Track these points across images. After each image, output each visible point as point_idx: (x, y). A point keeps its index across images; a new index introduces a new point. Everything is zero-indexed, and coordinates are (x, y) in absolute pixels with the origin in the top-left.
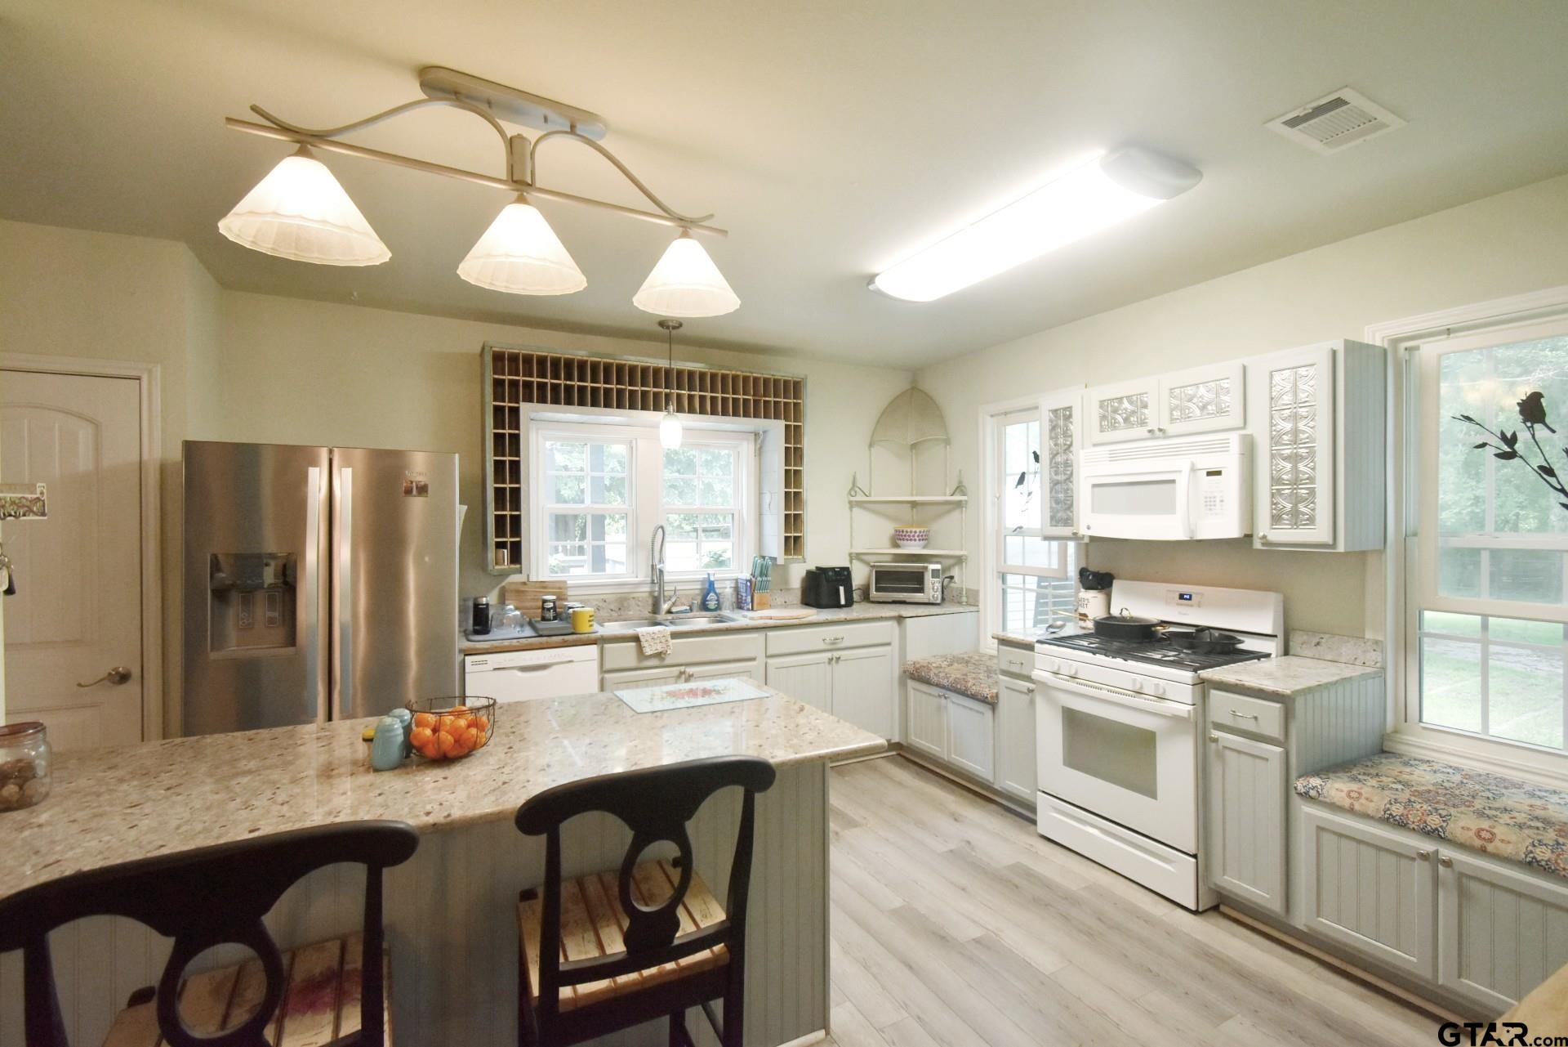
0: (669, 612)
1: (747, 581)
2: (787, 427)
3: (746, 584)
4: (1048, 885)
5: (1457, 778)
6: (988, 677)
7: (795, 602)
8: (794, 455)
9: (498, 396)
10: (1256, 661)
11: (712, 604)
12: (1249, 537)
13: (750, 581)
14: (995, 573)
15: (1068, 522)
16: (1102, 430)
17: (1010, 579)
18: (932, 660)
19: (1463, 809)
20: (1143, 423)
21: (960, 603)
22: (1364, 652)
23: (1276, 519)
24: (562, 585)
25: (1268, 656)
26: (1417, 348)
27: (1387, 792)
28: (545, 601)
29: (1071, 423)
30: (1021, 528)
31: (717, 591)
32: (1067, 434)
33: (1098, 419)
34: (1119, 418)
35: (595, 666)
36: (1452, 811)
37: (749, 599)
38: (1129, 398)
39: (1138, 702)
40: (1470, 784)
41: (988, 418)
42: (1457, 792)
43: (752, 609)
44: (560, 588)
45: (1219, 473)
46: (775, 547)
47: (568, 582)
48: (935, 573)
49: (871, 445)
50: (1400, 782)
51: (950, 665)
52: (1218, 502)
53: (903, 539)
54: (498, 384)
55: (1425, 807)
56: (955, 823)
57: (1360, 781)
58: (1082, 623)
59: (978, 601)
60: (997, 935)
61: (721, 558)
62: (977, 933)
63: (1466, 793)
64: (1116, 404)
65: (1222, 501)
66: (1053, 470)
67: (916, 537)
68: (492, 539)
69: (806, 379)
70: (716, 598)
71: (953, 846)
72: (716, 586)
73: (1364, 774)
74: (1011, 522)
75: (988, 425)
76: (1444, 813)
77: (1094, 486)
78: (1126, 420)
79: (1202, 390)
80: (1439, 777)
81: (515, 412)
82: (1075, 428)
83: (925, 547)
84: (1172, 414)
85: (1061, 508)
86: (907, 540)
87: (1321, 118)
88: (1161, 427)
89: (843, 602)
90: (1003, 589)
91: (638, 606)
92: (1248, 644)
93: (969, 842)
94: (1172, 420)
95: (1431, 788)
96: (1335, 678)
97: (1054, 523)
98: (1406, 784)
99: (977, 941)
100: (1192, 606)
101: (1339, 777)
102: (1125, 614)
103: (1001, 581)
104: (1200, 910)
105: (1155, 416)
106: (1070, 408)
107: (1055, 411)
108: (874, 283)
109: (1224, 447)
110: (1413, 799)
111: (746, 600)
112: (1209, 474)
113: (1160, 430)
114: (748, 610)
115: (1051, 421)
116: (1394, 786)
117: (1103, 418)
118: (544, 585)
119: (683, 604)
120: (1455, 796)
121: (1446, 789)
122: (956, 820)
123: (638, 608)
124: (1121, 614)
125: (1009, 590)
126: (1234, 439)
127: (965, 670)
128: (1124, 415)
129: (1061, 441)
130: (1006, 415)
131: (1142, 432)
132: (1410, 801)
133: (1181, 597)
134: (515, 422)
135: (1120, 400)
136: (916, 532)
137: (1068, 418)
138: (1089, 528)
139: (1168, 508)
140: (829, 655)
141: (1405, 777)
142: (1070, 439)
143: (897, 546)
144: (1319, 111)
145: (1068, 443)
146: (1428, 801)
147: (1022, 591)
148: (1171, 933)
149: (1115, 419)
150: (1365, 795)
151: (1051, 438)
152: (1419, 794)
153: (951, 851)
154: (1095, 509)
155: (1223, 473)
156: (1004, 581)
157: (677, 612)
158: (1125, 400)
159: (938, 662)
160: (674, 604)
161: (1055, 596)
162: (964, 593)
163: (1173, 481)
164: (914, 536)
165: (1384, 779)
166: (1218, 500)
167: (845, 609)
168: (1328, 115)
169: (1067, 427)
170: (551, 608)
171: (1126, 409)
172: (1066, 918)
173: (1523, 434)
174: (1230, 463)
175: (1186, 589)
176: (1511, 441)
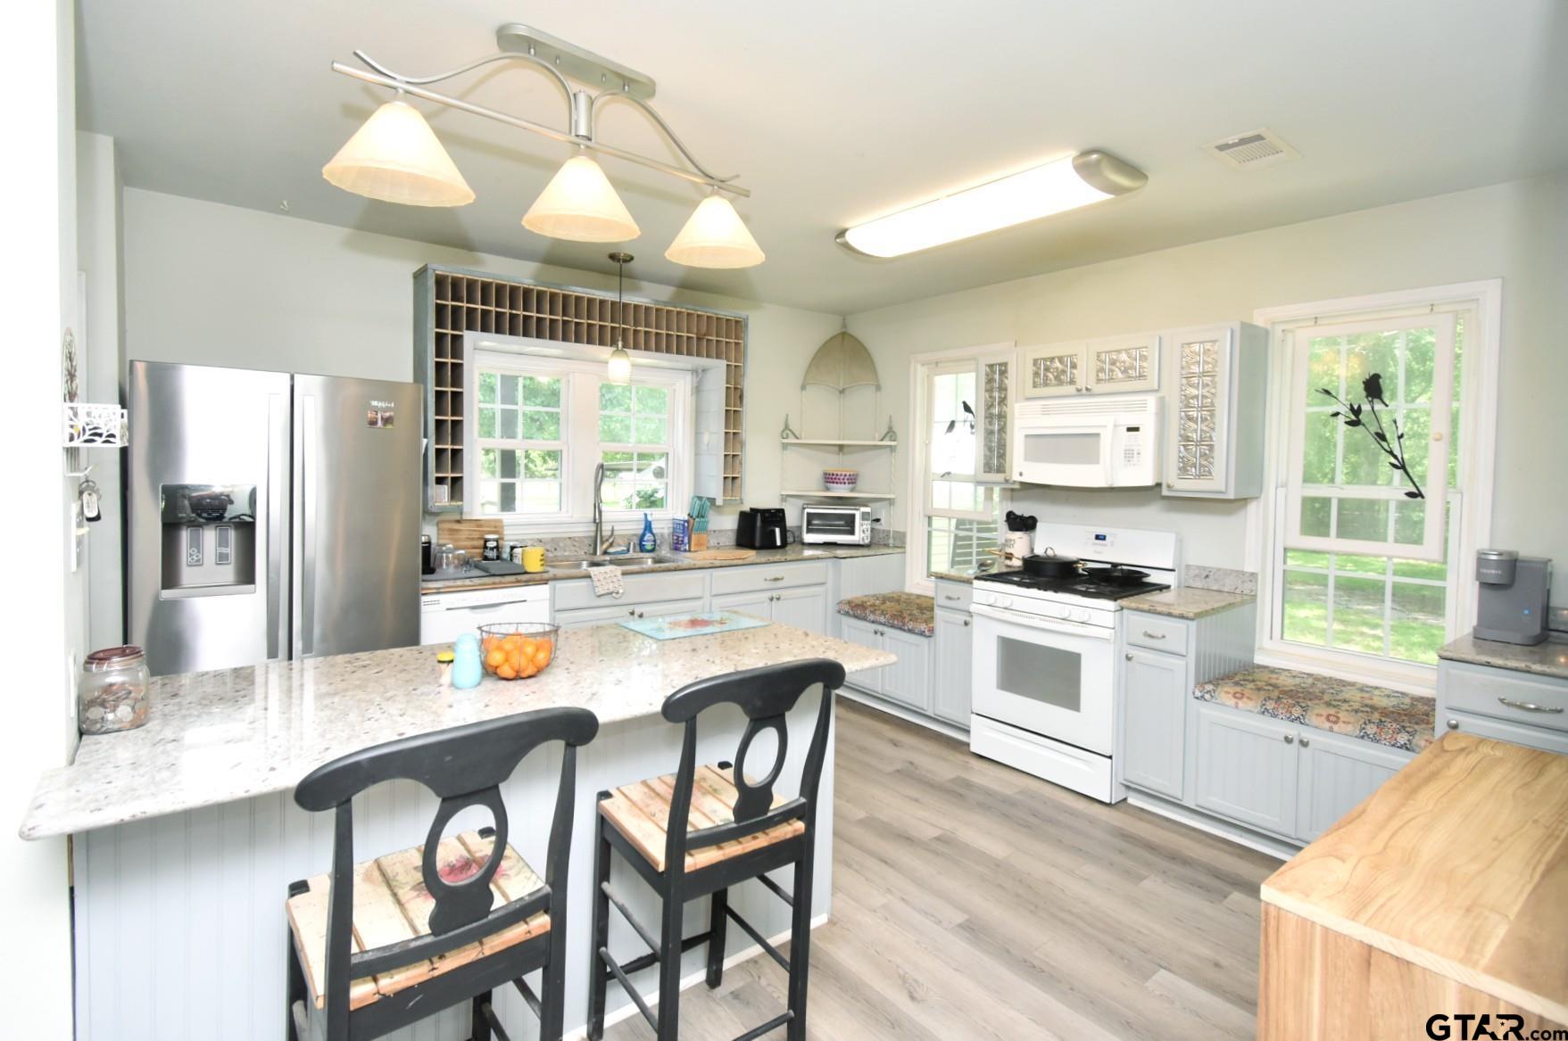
0: (605, 553)
1: (685, 521)
2: (728, 365)
3: (683, 525)
4: (988, 793)
5: (1310, 681)
6: (923, 614)
7: (728, 544)
8: (735, 394)
9: (440, 323)
10: (1158, 592)
11: (649, 546)
12: (1159, 485)
13: (688, 522)
14: (921, 516)
15: (1001, 469)
16: (1035, 385)
17: (937, 523)
18: (865, 599)
19: (1317, 701)
20: (1072, 382)
21: (886, 546)
22: (1243, 582)
23: (1183, 470)
24: (497, 524)
25: (1168, 587)
26: (1292, 331)
27: (1262, 692)
28: (486, 541)
29: (1007, 378)
30: (949, 473)
31: (654, 531)
32: (1003, 389)
33: (1032, 376)
34: (1050, 376)
35: (546, 605)
36: (1309, 703)
37: (686, 540)
38: (1061, 359)
40: (1319, 685)
41: (919, 366)
42: (1311, 690)
43: (690, 551)
44: (495, 527)
45: (1136, 429)
46: (714, 489)
47: (504, 521)
48: (865, 516)
49: (803, 388)
50: (1270, 685)
51: (884, 603)
52: (1135, 455)
53: (833, 483)
54: (440, 310)
55: (1290, 701)
56: (895, 748)
57: (1242, 685)
58: (1008, 562)
59: (904, 542)
60: (953, 833)
61: (652, 499)
62: (937, 833)
63: (1317, 691)
64: (1048, 363)
65: (1139, 454)
66: (987, 420)
67: (846, 481)
68: (433, 475)
69: (748, 319)
70: (652, 538)
71: (899, 766)
72: (653, 526)
73: (1244, 680)
74: (938, 467)
75: (920, 371)
76: (1303, 705)
77: (1027, 436)
78: (1057, 378)
79: (1124, 356)
80: (1297, 681)
81: (457, 340)
82: (1011, 382)
83: (852, 490)
84: (1098, 375)
85: (996, 457)
86: (837, 483)
87: (1244, 147)
88: (1089, 387)
89: (779, 543)
90: (929, 532)
91: (574, 546)
92: (1154, 578)
93: (911, 763)
94: (1099, 380)
95: (1293, 688)
96: (1223, 604)
97: (987, 469)
98: (1275, 686)
99: (938, 839)
100: (1105, 545)
101: (1226, 683)
102: (1050, 553)
103: (927, 524)
104: (1113, 802)
105: (1084, 376)
106: (1005, 364)
107: (991, 366)
108: (844, 236)
109: (1143, 406)
110: (1281, 696)
111: (683, 541)
112: (1130, 429)
113: (1087, 389)
114: (685, 551)
115: (987, 375)
116: (1267, 688)
117: (1036, 374)
118: (479, 523)
119: (620, 546)
120: (1310, 693)
121: (1303, 688)
122: (895, 745)
123: (573, 548)
124: (1045, 552)
125: (934, 533)
126: (1151, 401)
127: (898, 607)
128: (1055, 374)
129: (996, 394)
130: (937, 366)
131: (1071, 389)
132: (1279, 697)
133: (1097, 537)
134: (457, 351)
135: (1052, 359)
136: (845, 475)
137: (1003, 373)
138: (1021, 474)
139: (1094, 459)
140: (769, 594)
141: (1274, 681)
142: (1004, 392)
143: (828, 489)
144: (1243, 142)
145: (1003, 396)
146: (1291, 697)
147: (947, 534)
148: (1092, 821)
149: (1047, 377)
150: (1247, 695)
151: (986, 391)
152: (1285, 693)
153: (898, 771)
154: (1029, 457)
155: (1141, 429)
156: (930, 524)
157: (614, 553)
158: (1057, 360)
159: (872, 601)
160: (611, 545)
161: (979, 539)
162: (891, 535)
163: (1097, 435)
164: (844, 479)
165: (1258, 683)
166: (1135, 452)
167: (780, 551)
168: (1248, 146)
169: (1002, 381)
170: (495, 547)
171: (1057, 368)
172: (1005, 816)
173: (1366, 407)
174: (1147, 421)
175: (1100, 532)
176: (1357, 412)
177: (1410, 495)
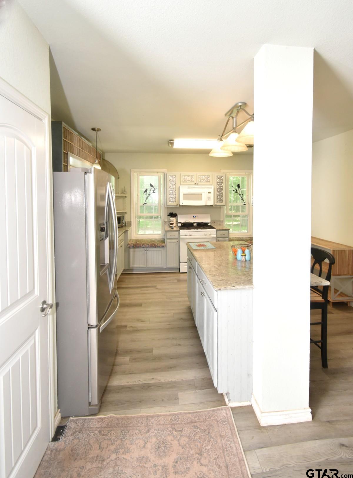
14: (136, 216)
23: (218, 201)
39: (206, 237)
41: (134, 173)
45: (210, 193)
77: (183, 194)
84: (199, 181)
88: (198, 183)
97: (170, 202)
100: (196, 218)
105: (196, 181)
109: (211, 188)
112: (209, 193)
126: (213, 187)
129: (172, 183)
130: (140, 173)
131: (194, 184)
133: (194, 217)
138: (183, 203)
139: (201, 199)
154: (185, 199)
158: (189, 176)
163: (202, 194)
166: (210, 198)
173: (238, 189)
174: (212, 191)
175: (194, 215)
176: (236, 190)
177: (244, 204)
